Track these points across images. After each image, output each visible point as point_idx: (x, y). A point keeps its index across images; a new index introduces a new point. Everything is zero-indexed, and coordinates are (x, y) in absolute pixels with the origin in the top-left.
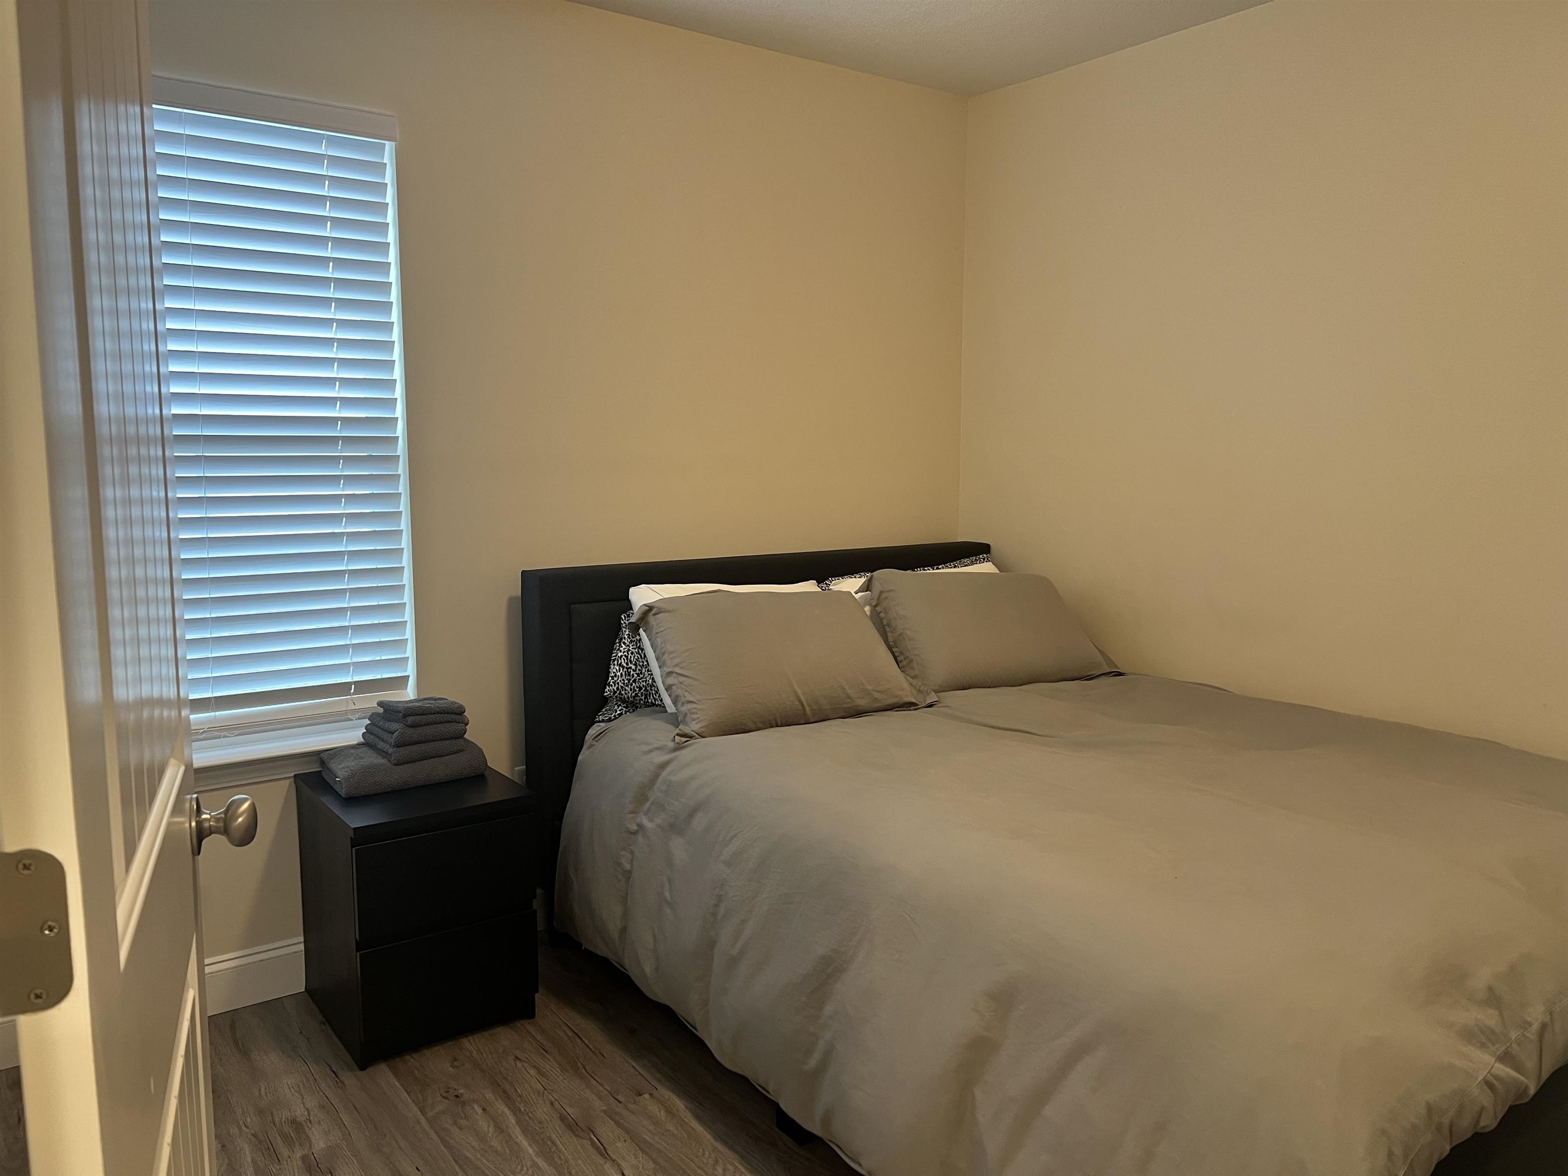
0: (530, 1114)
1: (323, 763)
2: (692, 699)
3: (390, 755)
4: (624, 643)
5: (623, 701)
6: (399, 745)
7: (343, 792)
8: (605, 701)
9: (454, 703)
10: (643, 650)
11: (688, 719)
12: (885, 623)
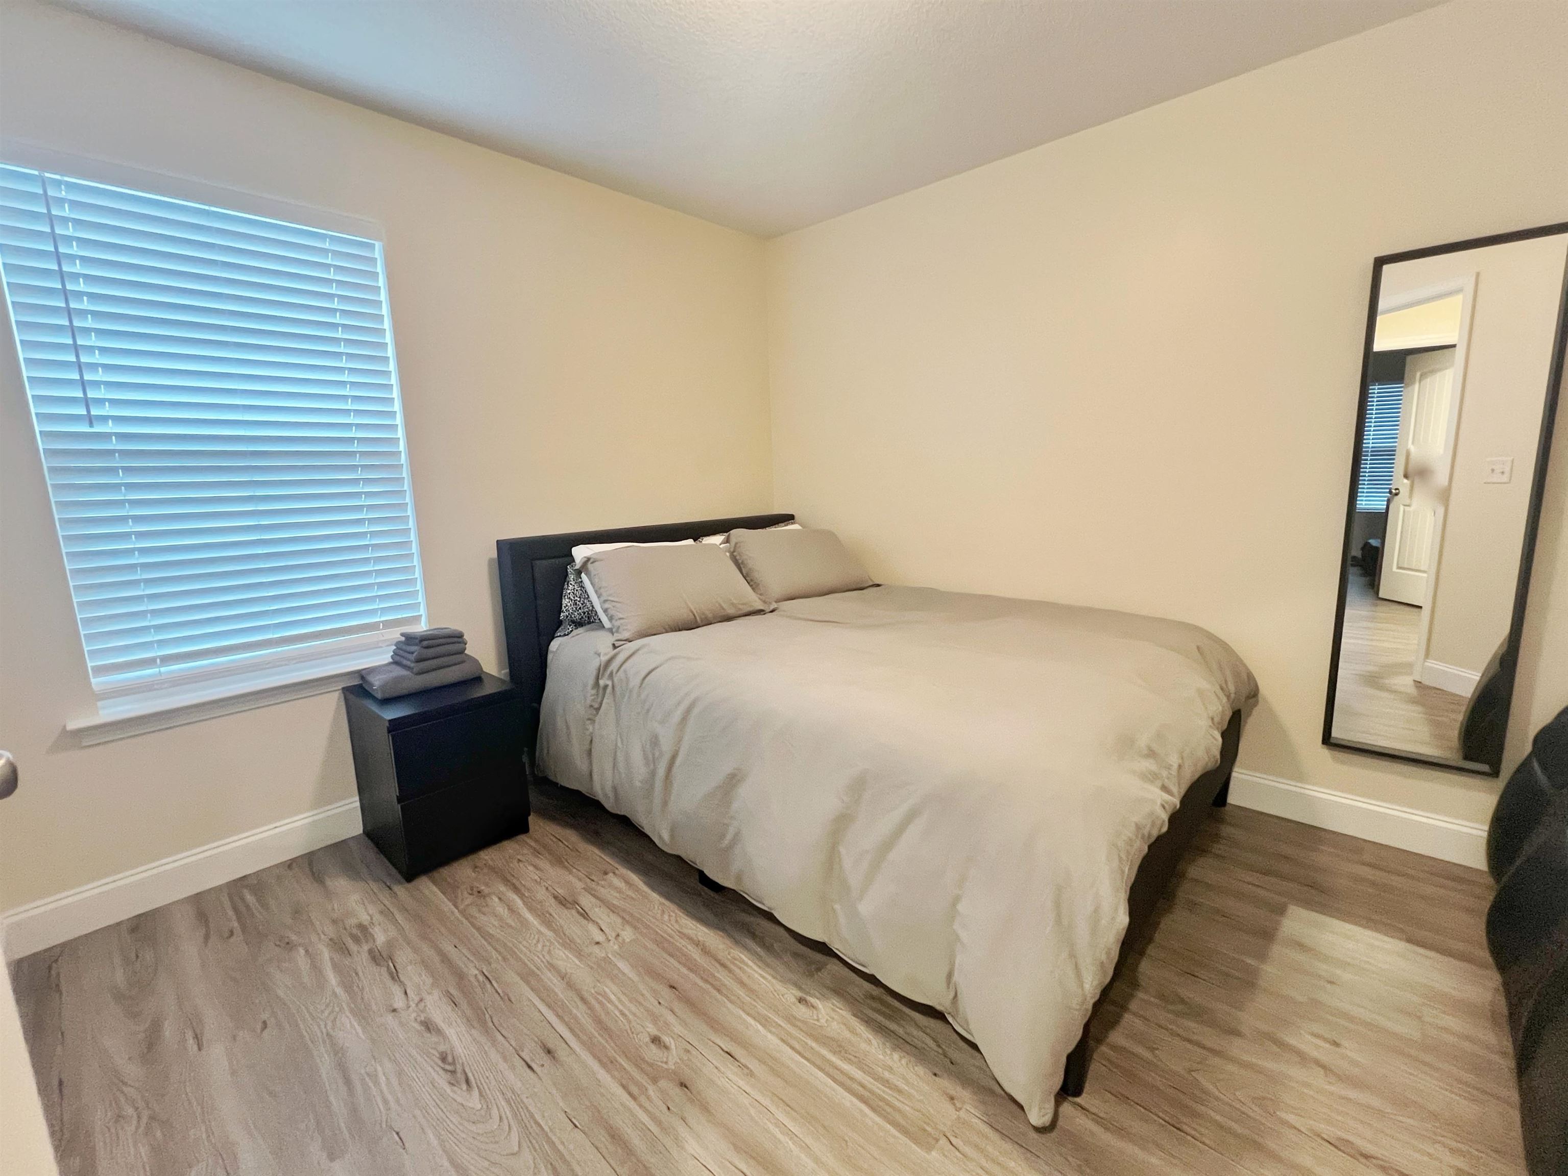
0: (533, 897)
1: (363, 678)
2: (621, 616)
3: (413, 669)
4: (571, 584)
5: (573, 622)
6: (418, 661)
7: (379, 696)
8: (560, 623)
9: (456, 630)
10: (584, 588)
11: (620, 630)
12: (740, 561)
